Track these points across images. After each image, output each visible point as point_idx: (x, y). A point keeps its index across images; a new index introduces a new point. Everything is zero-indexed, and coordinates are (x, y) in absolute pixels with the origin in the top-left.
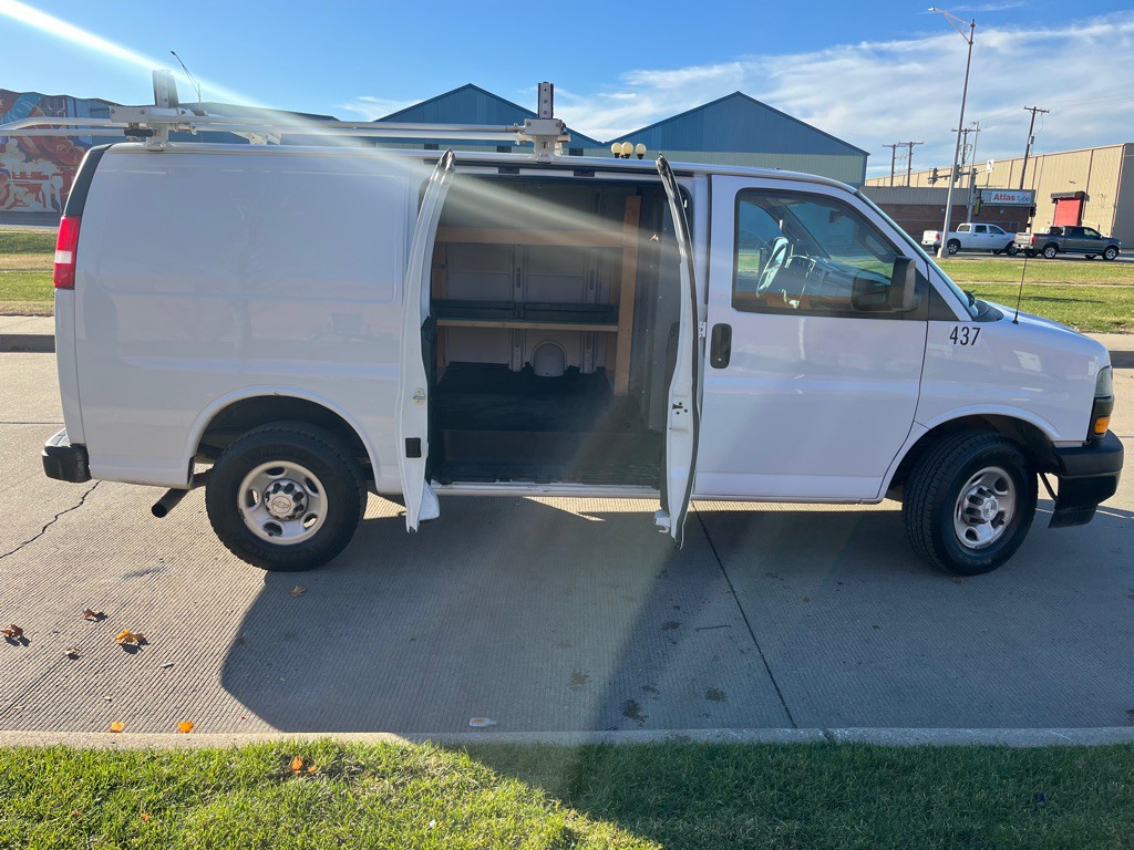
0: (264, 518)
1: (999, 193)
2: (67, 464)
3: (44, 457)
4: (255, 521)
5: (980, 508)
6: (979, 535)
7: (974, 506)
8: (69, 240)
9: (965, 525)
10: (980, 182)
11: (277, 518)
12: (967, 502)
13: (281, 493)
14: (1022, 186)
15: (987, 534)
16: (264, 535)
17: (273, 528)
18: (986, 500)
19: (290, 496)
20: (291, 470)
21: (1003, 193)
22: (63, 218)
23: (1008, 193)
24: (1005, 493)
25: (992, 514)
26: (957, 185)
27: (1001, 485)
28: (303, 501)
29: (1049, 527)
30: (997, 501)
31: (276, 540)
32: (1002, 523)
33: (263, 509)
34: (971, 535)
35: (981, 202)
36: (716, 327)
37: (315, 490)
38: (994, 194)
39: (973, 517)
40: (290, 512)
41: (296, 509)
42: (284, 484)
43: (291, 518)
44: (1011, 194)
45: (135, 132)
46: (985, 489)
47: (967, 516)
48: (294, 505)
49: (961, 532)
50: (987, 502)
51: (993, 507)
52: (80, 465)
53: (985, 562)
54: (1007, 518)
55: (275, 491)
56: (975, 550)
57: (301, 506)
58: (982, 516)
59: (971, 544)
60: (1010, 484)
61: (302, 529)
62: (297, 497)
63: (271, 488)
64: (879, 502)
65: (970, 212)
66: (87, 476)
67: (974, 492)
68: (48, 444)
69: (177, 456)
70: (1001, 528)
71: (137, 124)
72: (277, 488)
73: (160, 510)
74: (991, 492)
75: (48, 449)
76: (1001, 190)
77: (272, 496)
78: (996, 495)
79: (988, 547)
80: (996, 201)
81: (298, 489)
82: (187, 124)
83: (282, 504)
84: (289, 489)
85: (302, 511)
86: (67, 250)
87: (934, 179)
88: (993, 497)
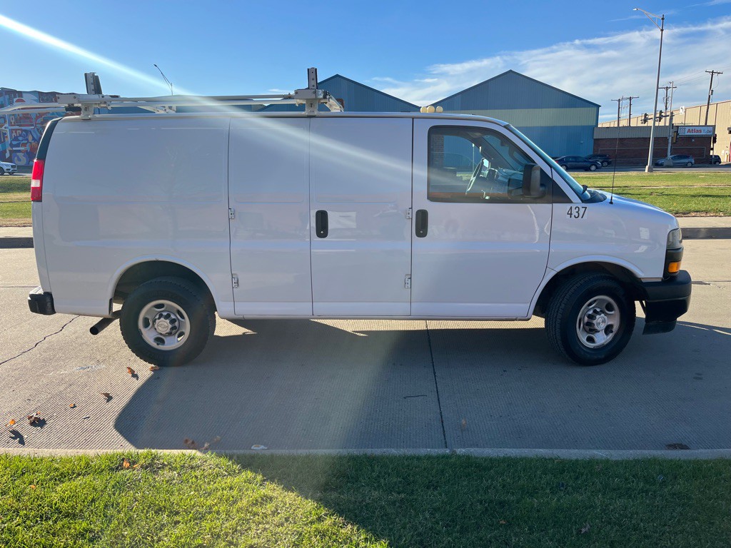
0: (154, 335)
1: (691, 128)
2: (42, 304)
3: (29, 301)
4: (149, 336)
5: (594, 322)
6: (596, 339)
7: (590, 321)
8: (39, 174)
9: (585, 333)
10: (676, 121)
11: (161, 334)
12: (586, 318)
13: (162, 319)
14: (706, 123)
15: (601, 339)
16: (154, 344)
17: (159, 340)
18: (598, 316)
19: (168, 321)
20: (168, 305)
21: (693, 128)
22: (35, 161)
23: (697, 128)
24: (612, 312)
25: (603, 326)
26: (657, 124)
27: (609, 307)
28: (177, 324)
29: (643, 334)
30: (606, 317)
31: (161, 347)
32: (612, 332)
33: (153, 329)
34: (591, 340)
35: (678, 134)
36: (418, 212)
37: (182, 317)
38: (687, 128)
39: (591, 329)
40: (168, 331)
41: (172, 329)
42: (165, 314)
43: (170, 334)
44: (699, 129)
45: (72, 109)
46: (598, 310)
47: (587, 328)
48: (170, 326)
49: (583, 337)
50: (599, 318)
51: (604, 321)
52: (49, 304)
53: (600, 357)
54: (615, 328)
55: (159, 318)
56: (594, 349)
57: (175, 326)
58: (596, 327)
59: (591, 345)
60: (615, 306)
61: (176, 341)
62: (173, 321)
63: (157, 317)
64: (529, 319)
65: (670, 141)
66: (53, 312)
67: (591, 312)
68: (31, 293)
69: (102, 299)
70: (611, 336)
71: (73, 105)
72: (161, 316)
73: (95, 330)
74: (602, 312)
75: (32, 296)
76: (692, 126)
77: (157, 321)
78: (606, 314)
79: (603, 347)
80: (689, 134)
81: (173, 317)
82: (105, 103)
83: (163, 325)
84: (167, 317)
85: (175, 330)
86: (38, 179)
87: (645, 121)
88: (603, 315)
